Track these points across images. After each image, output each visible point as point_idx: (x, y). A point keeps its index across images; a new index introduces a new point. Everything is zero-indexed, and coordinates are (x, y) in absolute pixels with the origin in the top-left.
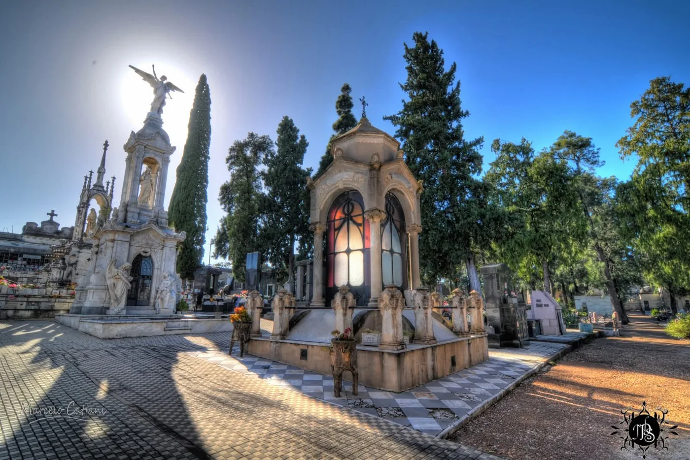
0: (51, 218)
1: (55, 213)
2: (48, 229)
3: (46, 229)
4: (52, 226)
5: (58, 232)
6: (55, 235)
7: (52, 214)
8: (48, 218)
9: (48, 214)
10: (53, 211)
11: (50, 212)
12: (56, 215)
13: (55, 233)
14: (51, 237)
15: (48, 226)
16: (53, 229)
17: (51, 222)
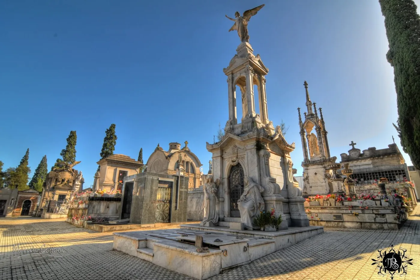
0: (353, 147)
1: (354, 143)
2: (354, 155)
3: (353, 155)
4: (356, 152)
5: (361, 155)
6: (360, 157)
7: (353, 144)
8: (351, 147)
9: (350, 145)
10: (352, 142)
11: (351, 143)
12: (355, 144)
13: (359, 157)
14: (357, 159)
15: (353, 153)
16: (357, 154)
17: (354, 149)
